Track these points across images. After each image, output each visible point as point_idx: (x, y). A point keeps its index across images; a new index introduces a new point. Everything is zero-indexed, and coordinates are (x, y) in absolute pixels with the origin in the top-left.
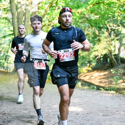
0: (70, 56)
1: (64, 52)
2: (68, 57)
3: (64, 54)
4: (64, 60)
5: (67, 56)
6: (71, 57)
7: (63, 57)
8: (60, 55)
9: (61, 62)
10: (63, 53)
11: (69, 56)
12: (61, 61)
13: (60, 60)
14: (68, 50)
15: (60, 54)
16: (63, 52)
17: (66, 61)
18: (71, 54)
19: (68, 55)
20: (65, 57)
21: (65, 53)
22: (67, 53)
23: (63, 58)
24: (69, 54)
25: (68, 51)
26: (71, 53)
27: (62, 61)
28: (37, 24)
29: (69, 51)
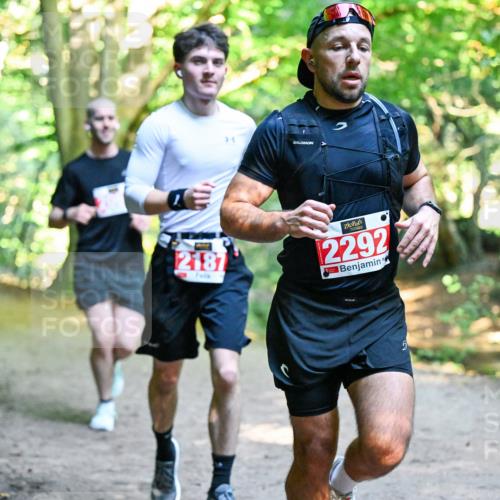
0: (371, 252)
2: (360, 257)
3: (343, 243)
4: (344, 269)
5: (356, 250)
6: (375, 254)
7: (339, 253)
8: (325, 245)
9: (324, 278)
10: (338, 239)
11: (367, 250)
12: (326, 274)
13: (322, 269)
14: (363, 220)
15: (322, 242)
16: (339, 234)
17: (355, 272)
18: (376, 242)
19: (362, 246)
20: (347, 255)
21: (349, 238)
22: (356, 237)
23: (338, 259)
24: (365, 241)
25: (365, 228)
26: (377, 235)
27: (332, 276)
28: (210, 63)
29: (369, 227)
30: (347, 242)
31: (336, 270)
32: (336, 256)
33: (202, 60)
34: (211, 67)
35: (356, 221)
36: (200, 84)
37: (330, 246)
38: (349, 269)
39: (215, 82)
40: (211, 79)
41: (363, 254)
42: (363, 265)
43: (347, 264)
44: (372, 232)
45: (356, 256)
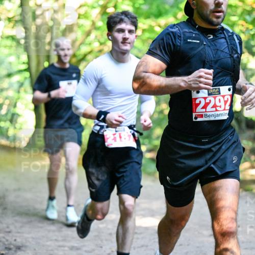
0: (223, 108)
1: (209, 94)
2: (216, 110)
3: (207, 101)
4: (206, 116)
5: (215, 106)
6: (225, 110)
7: (205, 107)
8: (197, 102)
9: (194, 120)
10: (205, 98)
11: (220, 107)
12: (196, 118)
13: (194, 115)
14: (219, 89)
15: (196, 99)
18: (226, 102)
19: (218, 104)
20: (209, 108)
21: (211, 98)
22: (215, 98)
23: (204, 110)
24: (220, 101)
25: (220, 94)
26: (226, 99)
27: (199, 119)
28: (127, 32)
29: (222, 94)
30: (210, 101)
31: (202, 116)
32: (203, 108)
33: (122, 31)
34: (127, 35)
35: (216, 89)
36: (121, 44)
37: (200, 102)
38: (209, 116)
39: (129, 43)
40: (127, 42)
41: (218, 108)
42: (218, 115)
43: (208, 114)
44: (223, 96)
45: (214, 109)
